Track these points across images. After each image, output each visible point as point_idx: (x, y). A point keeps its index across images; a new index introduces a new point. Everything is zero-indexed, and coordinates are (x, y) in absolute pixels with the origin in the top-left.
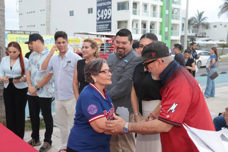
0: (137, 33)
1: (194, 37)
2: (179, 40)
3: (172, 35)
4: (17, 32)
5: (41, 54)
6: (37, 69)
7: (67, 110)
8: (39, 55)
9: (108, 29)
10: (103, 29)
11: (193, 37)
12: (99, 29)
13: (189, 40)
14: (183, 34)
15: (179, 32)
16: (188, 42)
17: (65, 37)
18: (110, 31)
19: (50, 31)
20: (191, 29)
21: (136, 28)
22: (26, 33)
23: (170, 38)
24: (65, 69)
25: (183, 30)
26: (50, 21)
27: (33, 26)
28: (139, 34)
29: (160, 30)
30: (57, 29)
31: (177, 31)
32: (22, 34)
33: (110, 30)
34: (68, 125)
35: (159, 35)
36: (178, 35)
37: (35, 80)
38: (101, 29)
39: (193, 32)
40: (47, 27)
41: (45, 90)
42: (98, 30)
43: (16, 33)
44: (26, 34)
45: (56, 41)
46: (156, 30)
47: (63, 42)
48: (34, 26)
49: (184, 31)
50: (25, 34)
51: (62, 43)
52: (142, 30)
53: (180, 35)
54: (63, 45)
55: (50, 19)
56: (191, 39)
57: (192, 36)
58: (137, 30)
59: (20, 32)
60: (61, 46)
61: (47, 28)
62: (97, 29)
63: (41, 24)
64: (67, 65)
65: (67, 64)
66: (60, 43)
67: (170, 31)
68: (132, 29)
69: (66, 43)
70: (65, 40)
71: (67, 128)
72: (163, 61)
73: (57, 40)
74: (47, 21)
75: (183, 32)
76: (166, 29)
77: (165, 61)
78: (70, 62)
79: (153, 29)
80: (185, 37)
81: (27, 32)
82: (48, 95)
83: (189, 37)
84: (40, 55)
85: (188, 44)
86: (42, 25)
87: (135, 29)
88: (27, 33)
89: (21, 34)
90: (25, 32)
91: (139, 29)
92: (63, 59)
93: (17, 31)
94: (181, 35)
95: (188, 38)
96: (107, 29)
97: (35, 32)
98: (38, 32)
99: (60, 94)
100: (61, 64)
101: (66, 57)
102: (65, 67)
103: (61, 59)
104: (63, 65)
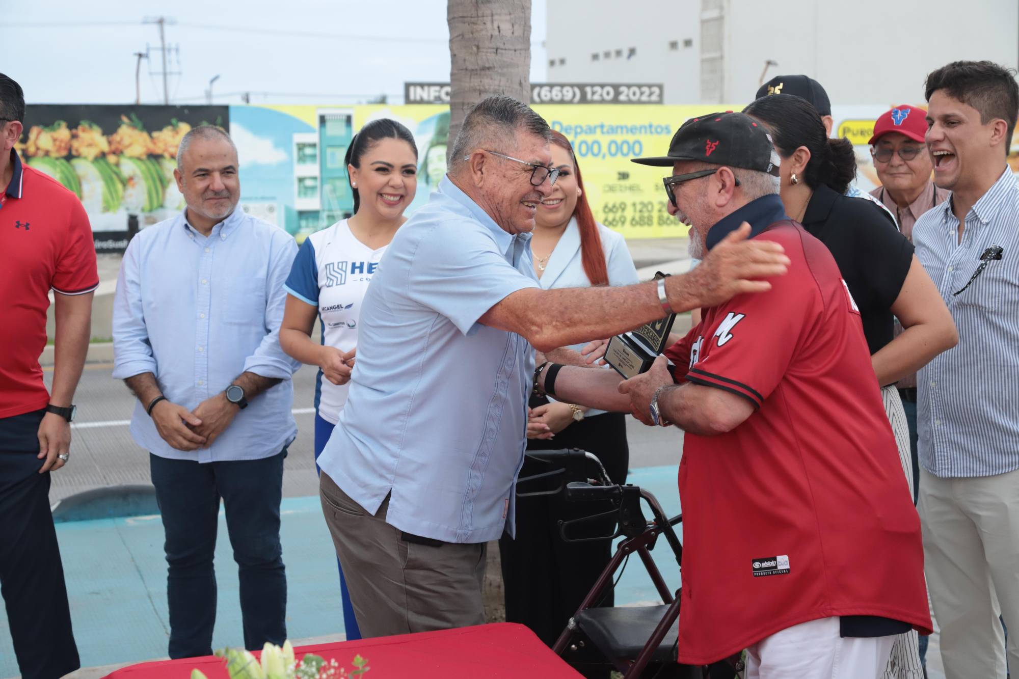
4: (545, 91)
19: (722, 79)
22: (589, 96)
24: (964, 297)
26: (720, 19)
27: (626, 53)
30: (769, 63)
32: (571, 102)
40: (708, 56)
43: (536, 98)
44: (592, 102)
48: (632, 52)
50: (584, 100)
55: (721, 8)
59: (556, 90)
61: (703, 61)
63: (673, 39)
64: (979, 272)
65: (978, 264)
72: (737, 184)
74: (704, 22)
77: (745, 187)
78: (998, 255)
81: (598, 89)
86: (674, 45)
88: (596, 97)
89: (562, 102)
90: (588, 90)
93: (541, 86)
97: (640, 86)
98: (661, 87)
99: (947, 440)
100: (952, 266)
101: (979, 223)
102: (966, 287)
103: (952, 232)
104: (958, 272)
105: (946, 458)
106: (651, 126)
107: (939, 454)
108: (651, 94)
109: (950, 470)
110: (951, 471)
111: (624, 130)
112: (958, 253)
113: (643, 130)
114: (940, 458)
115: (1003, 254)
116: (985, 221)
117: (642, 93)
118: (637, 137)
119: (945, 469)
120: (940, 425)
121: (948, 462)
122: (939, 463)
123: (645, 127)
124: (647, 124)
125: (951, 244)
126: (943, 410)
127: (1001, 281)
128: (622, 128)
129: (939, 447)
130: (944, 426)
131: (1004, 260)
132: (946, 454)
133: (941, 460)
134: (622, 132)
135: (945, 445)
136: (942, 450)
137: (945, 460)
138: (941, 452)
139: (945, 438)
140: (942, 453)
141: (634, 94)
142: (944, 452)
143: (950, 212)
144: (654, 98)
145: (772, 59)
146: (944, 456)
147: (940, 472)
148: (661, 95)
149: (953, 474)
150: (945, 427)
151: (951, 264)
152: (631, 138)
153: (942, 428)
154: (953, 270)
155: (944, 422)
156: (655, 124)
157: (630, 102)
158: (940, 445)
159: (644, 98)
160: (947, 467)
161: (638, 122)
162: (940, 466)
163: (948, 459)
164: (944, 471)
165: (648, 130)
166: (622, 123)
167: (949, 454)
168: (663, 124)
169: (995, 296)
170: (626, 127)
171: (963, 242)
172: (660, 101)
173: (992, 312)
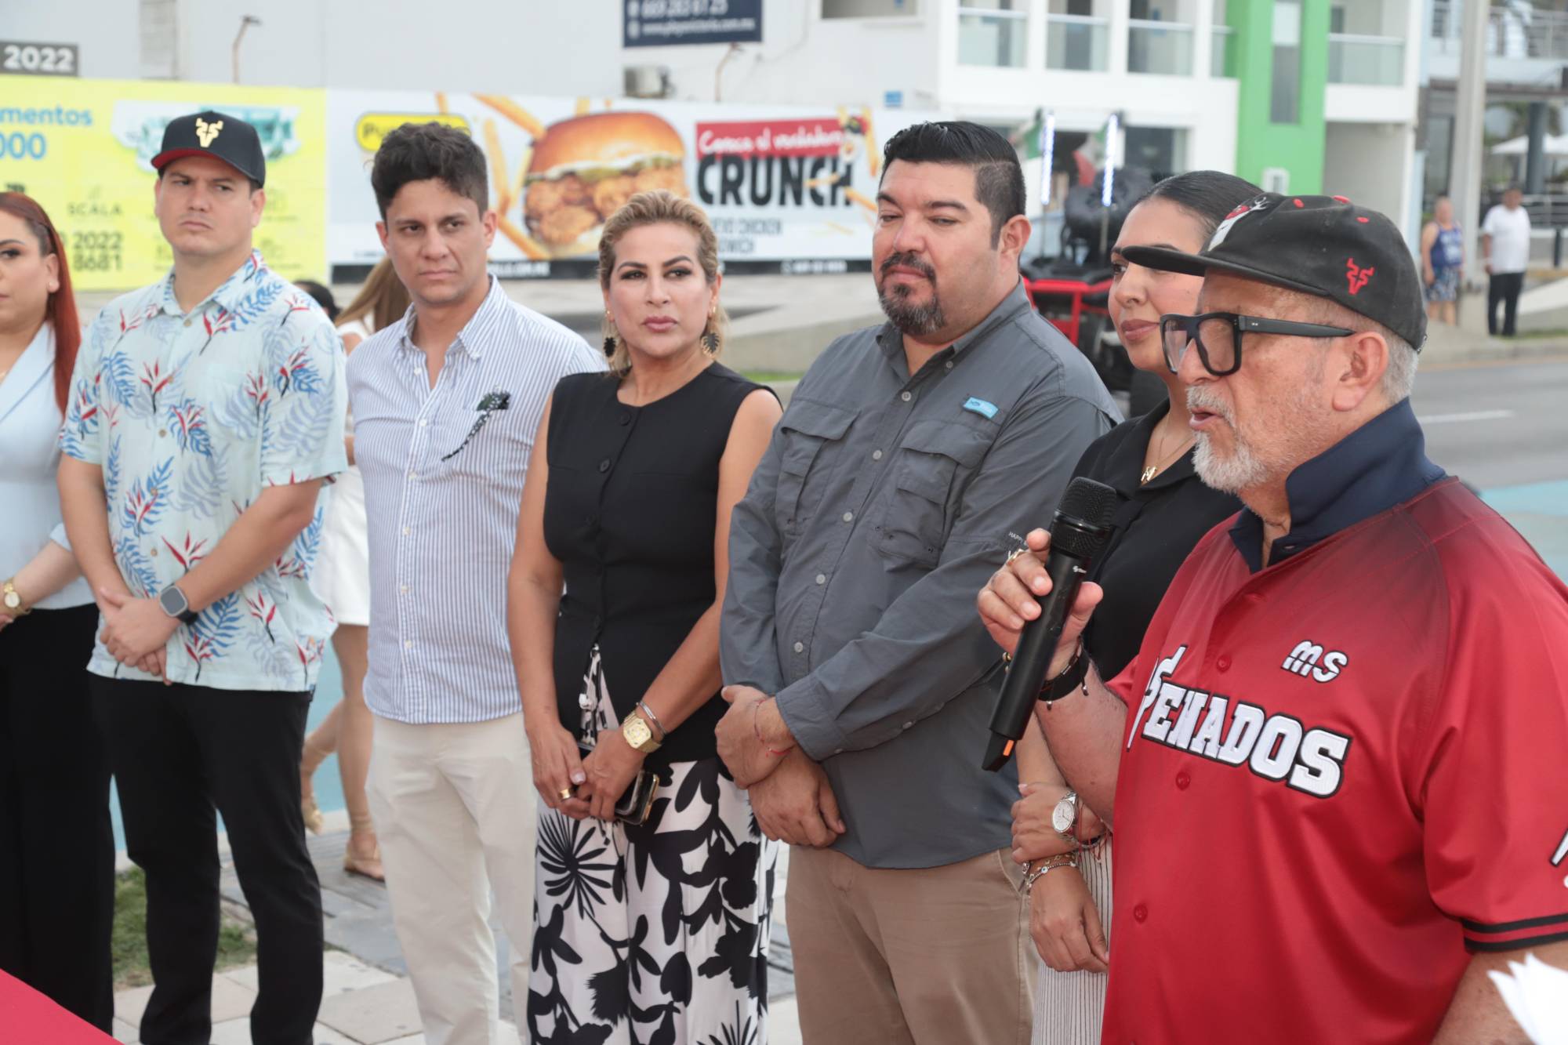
0: (1004, 57)
1: (1550, 91)
2: (1399, 126)
3: (1335, 76)
5: (212, 314)
6: (169, 447)
7: (479, 812)
8: (188, 323)
9: (730, 15)
10: (680, 19)
11: (1536, 99)
12: (642, 20)
13: (1501, 120)
14: (1447, 68)
15: (1402, 48)
16: (1489, 141)
17: (469, 180)
18: (755, 36)
19: (174, 33)
20: (1518, 15)
21: (995, 12)
23: (1320, 104)
24: (456, 464)
25: (1438, 29)
28: (1022, 64)
29: (1224, 29)
30: (248, 20)
31: (1385, 39)
33: (747, 24)
34: (486, 937)
35: (1214, 74)
36: (1399, 82)
37: (161, 545)
38: (664, 20)
39: (1532, 52)
41: (247, 623)
42: (634, 29)
45: (390, 211)
46: (1190, 34)
47: (451, 223)
49: (1453, 43)
51: (433, 230)
52: (1051, 24)
53: (1415, 77)
54: (445, 251)
56: (1518, 109)
57: (1525, 89)
58: (1005, 30)
60: (428, 258)
61: (145, 3)
62: (627, 19)
64: (478, 427)
65: (477, 415)
66: (417, 227)
67: (1321, 34)
68: (962, 18)
69: (477, 228)
70: (463, 207)
71: (470, 965)
73: (396, 201)
75: (1444, 50)
76: (1284, 26)
78: (504, 402)
79: (1156, 16)
80: (1462, 95)
82: (279, 667)
83: (1498, 93)
84: (199, 323)
85: (1488, 159)
87: (987, 20)
91: (1024, 21)
92: (442, 375)
94: (1425, 82)
95: (1489, 106)
96: (719, 17)
97: (40, 47)
98: (74, 49)
99: (422, 669)
100: (425, 418)
101: (466, 356)
102: (462, 448)
103: (418, 371)
104: (438, 428)
105: (420, 695)
106: (59, 111)
107: (411, 689)
108: (59, 60)
109: (425, 712)
110: (427, 714)
111: (15, 116)
112: (433, 400)
113: (46, 117)
114: (411, 695)
115: (510, 401)
116: (475, 355)
117: (44, 58)
118: (37, 128)
119: (418, 711)
120: (412, 649)
121: (423, 701)
122: (410, 703)
123: (50, 113)
124: (52, 107)
125: (418, 387)
126: (417, 626)
127: (507, 440)
128: (11, 112)
129: (410, 680)
130: (417, 649)
131: (512, 411)
132: (420, 689)
133: (414, 698)
134: (11, 120)
135: (419, 678)
136: (415, 684)
137: (418, 698)
138: (413, 686)
139: (419, 667)
140: (415, 689)
141: (31, 58)
142: (417, 687)
143: (408, 342)
144: (64, 66)
145: (252, 13)
146: (418, 692)
147: (412, 716)
148: (75, 63)
149: (430, 718)
150: (419, 651)
151: (424, 416)
152: (27, 130)
153: (415, 651)
154: (428, 424)
155: (418, 643)
156: (66, 108)
157: (23, 71)
158: (412, 677)
159: (48, 66)
160: (421, 708)
161: (39, 105)
162: (412, 707)
163: (423, 697)
164: (416, 714)
165: (54, 117)
166: (12, 105)
167: (424, 690)
168: (80, 109)
169: (498, 464)
170: (18, 112)
171: (440, 383)
172: (74, 72)
173: (494, 486)
